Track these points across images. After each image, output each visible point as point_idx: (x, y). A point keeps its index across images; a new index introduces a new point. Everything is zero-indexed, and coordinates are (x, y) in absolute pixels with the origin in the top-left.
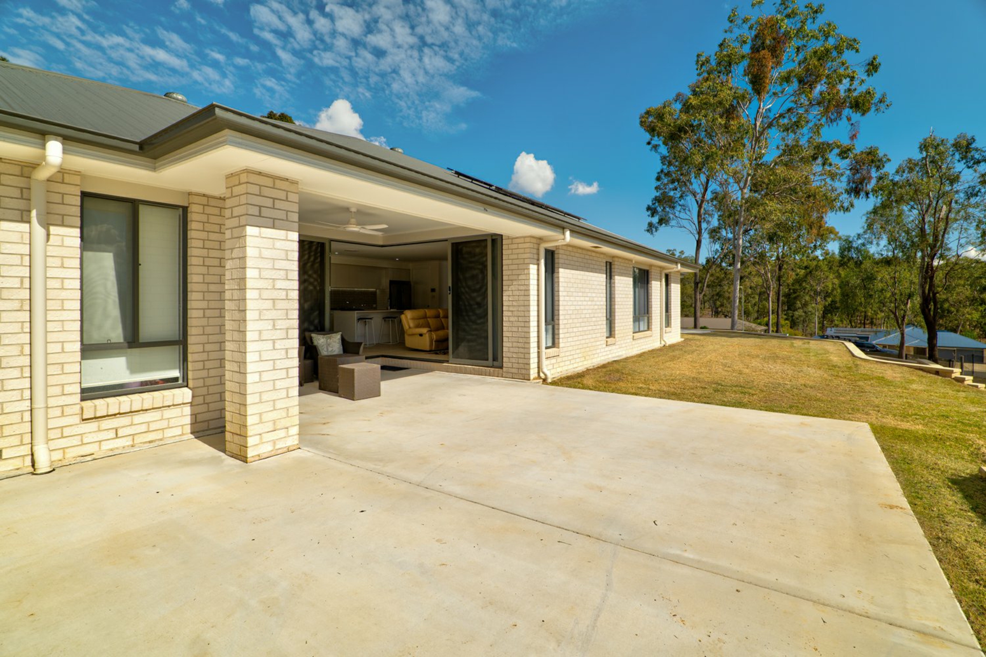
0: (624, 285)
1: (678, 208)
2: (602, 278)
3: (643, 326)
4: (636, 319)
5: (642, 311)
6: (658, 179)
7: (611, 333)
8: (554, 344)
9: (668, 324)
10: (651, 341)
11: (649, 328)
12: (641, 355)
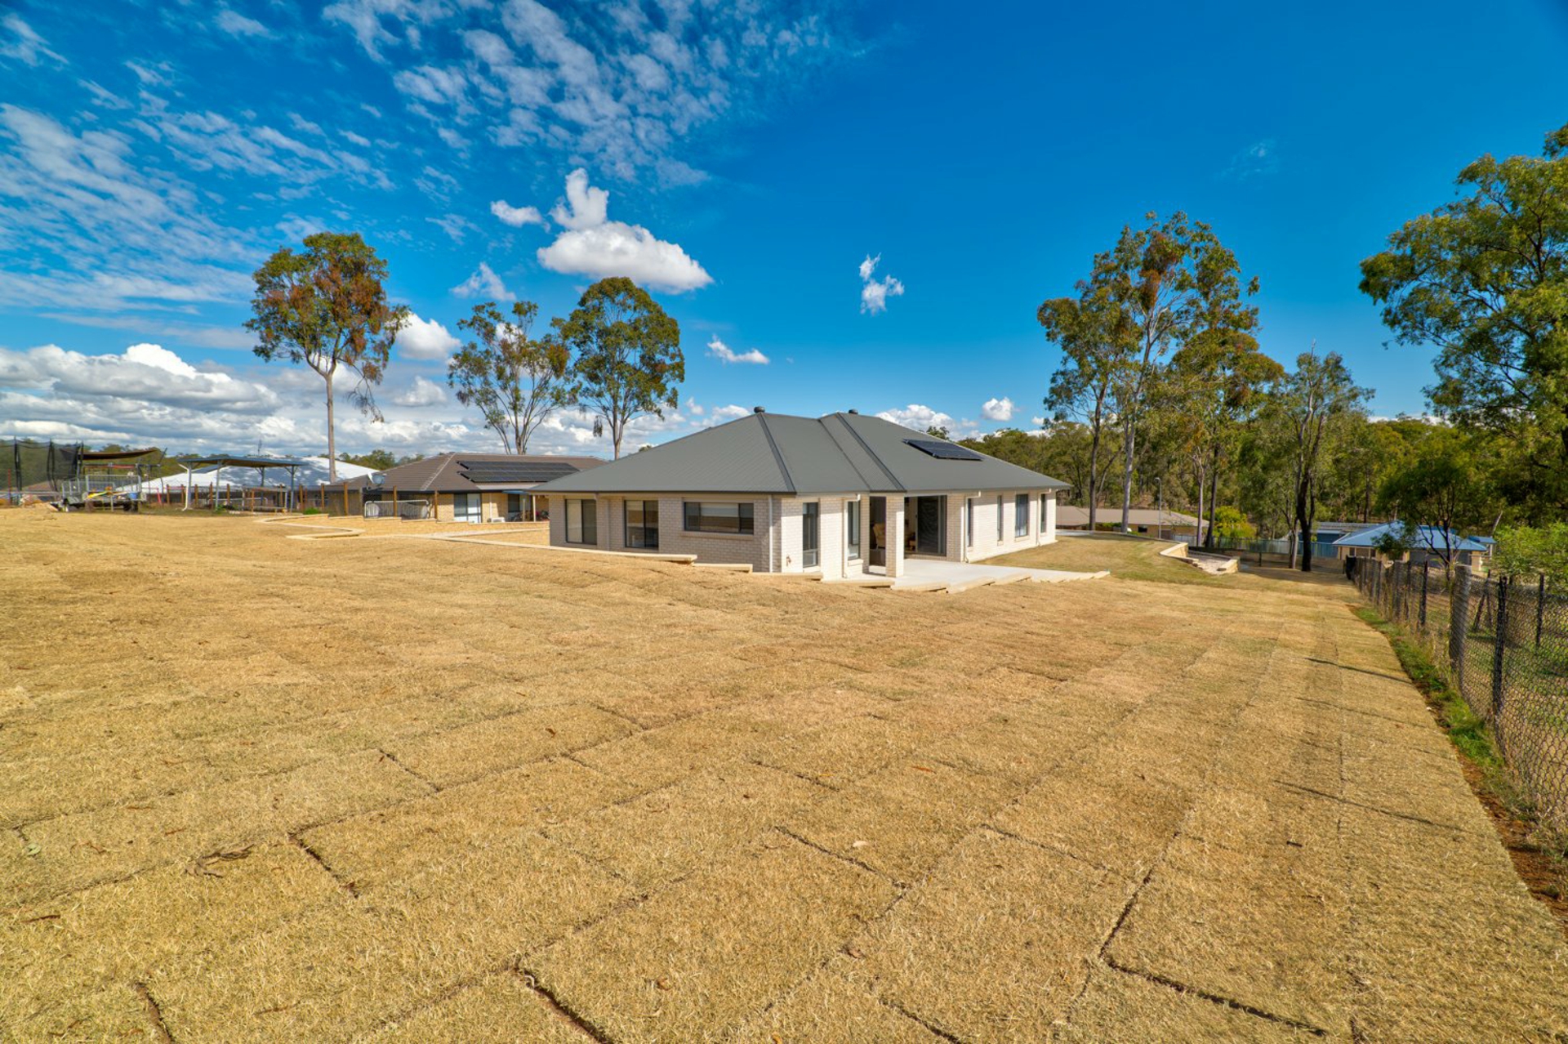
0: (1010, 509)
1: (1077, 403)
2: (996, 506)
3: (1023, 532)
4: (1018, 528)
5: (1022, 523)
6: (1053, 380)
7: (1001, 538)
8: (970, 544)
9: (1043, 528)
10: (1029, 542)
11: (1027, 534)
12: (1020, 552)
